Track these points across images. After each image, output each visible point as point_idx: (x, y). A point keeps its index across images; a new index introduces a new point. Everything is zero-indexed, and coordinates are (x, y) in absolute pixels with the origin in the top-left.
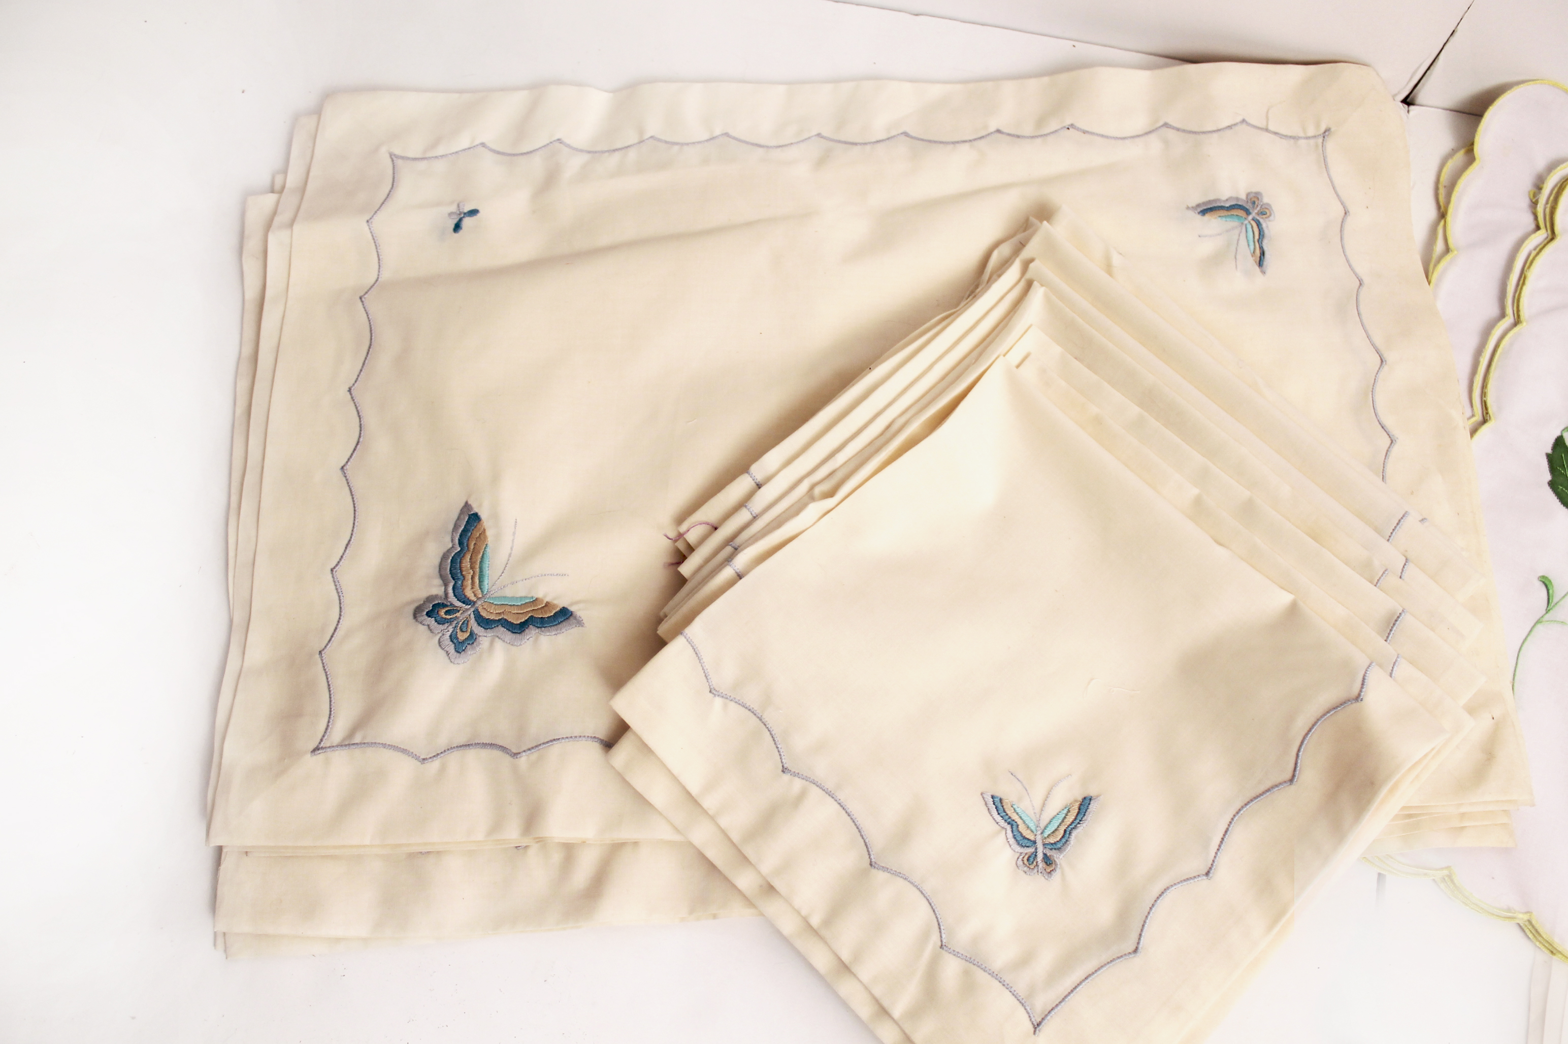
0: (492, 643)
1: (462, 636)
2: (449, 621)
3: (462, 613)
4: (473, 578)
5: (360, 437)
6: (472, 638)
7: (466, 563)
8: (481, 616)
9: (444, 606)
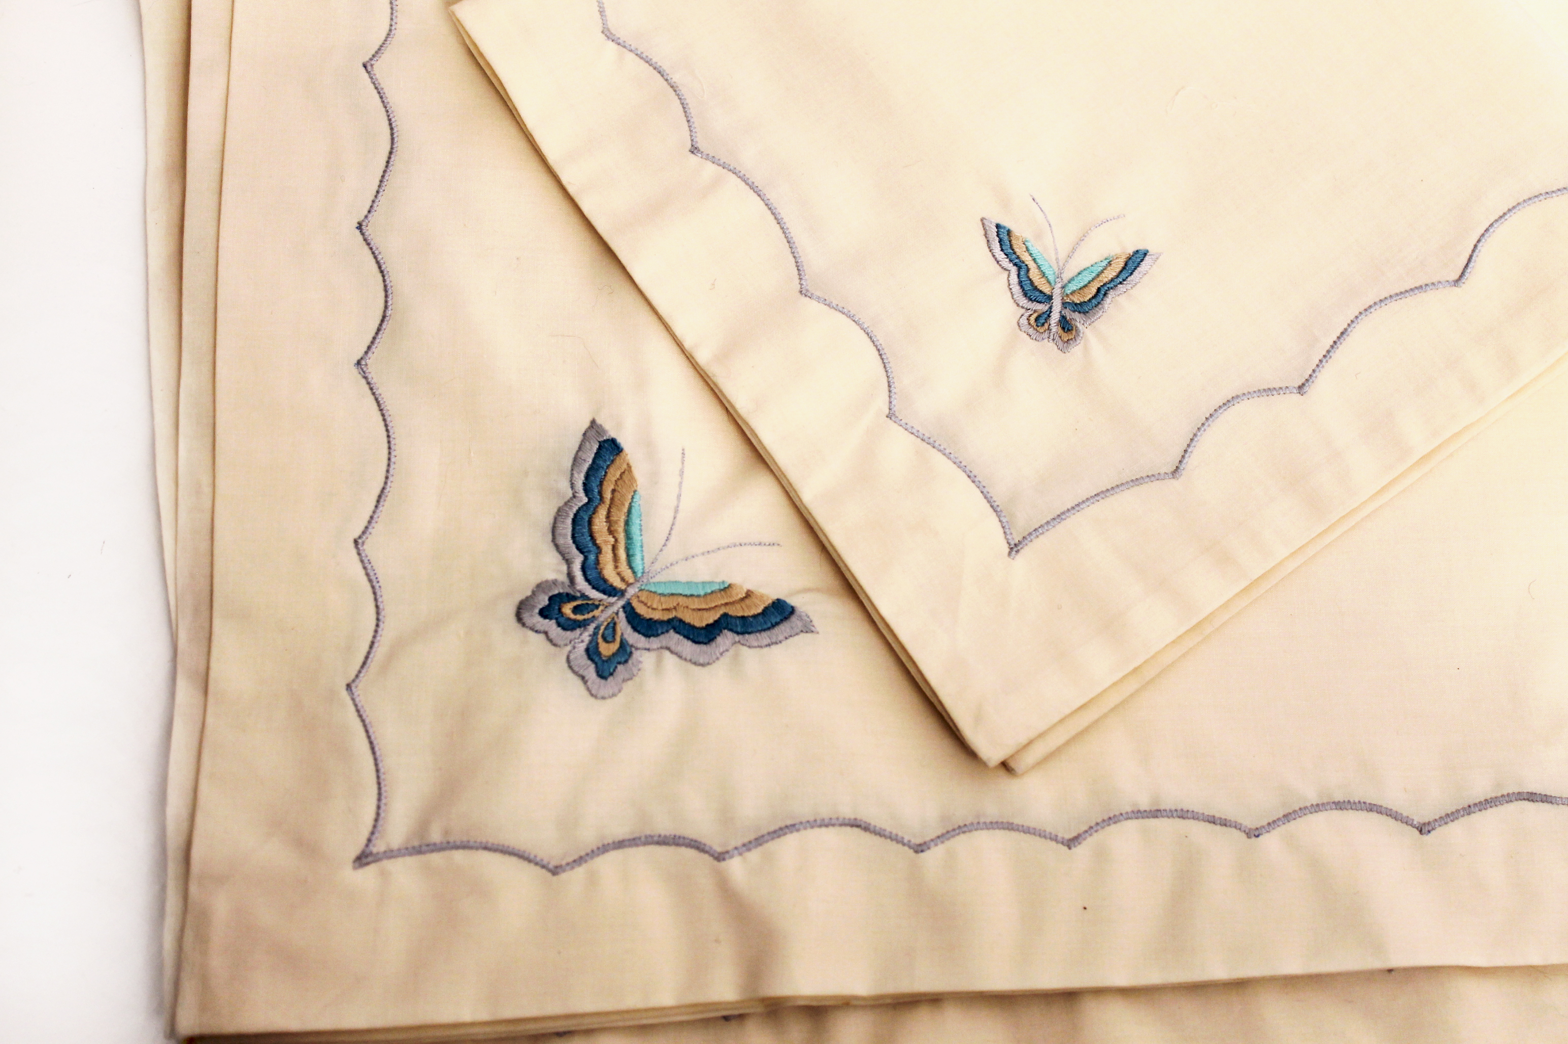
0: (659, 662)
1: (607, 649)
2: (583, 624)
3: (602, 611)
4: (614, 548)
5: (386, 307)
6: (625, 652)
7: (600, 523)
8: (638, 616)
9: (570, 598)
